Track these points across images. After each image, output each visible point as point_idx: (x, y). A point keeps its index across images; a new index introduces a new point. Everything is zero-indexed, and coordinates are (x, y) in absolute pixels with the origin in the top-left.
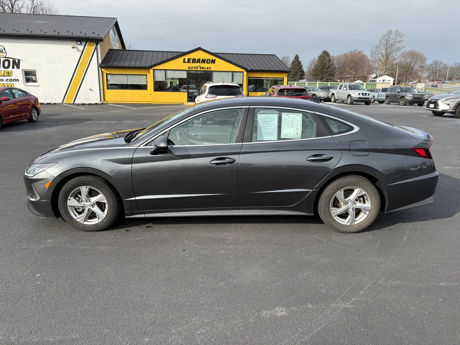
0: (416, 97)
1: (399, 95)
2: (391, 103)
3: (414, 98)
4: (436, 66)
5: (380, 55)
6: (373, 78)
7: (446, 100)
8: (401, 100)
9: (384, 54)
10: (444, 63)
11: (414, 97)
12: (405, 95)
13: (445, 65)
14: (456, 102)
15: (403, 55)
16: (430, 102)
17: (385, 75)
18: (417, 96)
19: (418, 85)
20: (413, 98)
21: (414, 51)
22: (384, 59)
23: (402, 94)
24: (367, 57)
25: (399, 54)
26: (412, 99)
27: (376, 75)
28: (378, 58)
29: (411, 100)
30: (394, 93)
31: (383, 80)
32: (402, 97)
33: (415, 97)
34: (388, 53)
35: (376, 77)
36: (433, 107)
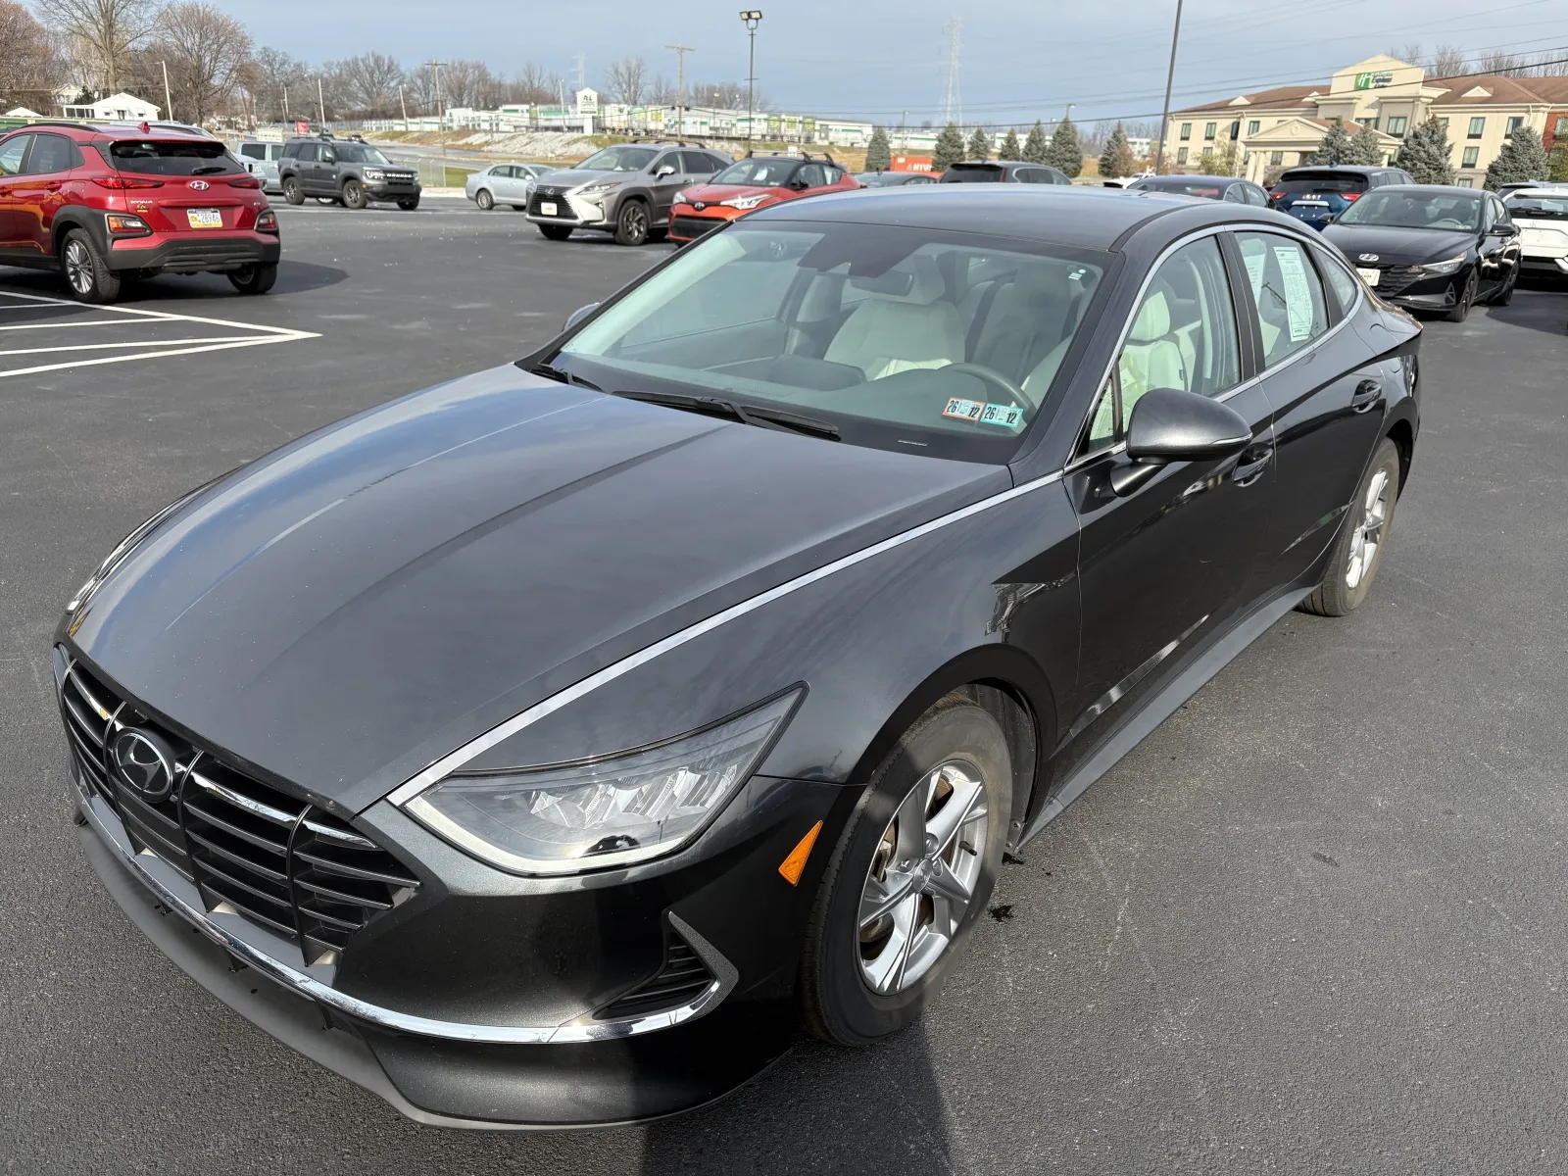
0: (395, 181)
1: (336, 173)
2: (307, 200)
3: (390, 183)
4: (272, 71)
5: (79, 14)
6: (72, 100)
7: (587, 189)
8: (345, 188)
9: (91, 8)
10: (295, 61)
11: (390, 180)
12: (356, 171)
13: (298, 66)
14: (617, 195)
15: (166, 19)
16: (540, 195)
17: (117, 92)
18: (398, 176)
19: (259, 133)
20: (386, 183)
21: (201, 8)
22: (100, 31)
23: (344, 168)
24: (26, 15)
25: (149, 15)
26: (384, 186)
27: (84, 90)
28: (75, 23)
29: (381, 188)
30: (312, 165)
31: (119, 111)
32: (349, 178)
33: (391, 178)
34: (106, 8)
35: (87, 98)
36: (555, 213)
